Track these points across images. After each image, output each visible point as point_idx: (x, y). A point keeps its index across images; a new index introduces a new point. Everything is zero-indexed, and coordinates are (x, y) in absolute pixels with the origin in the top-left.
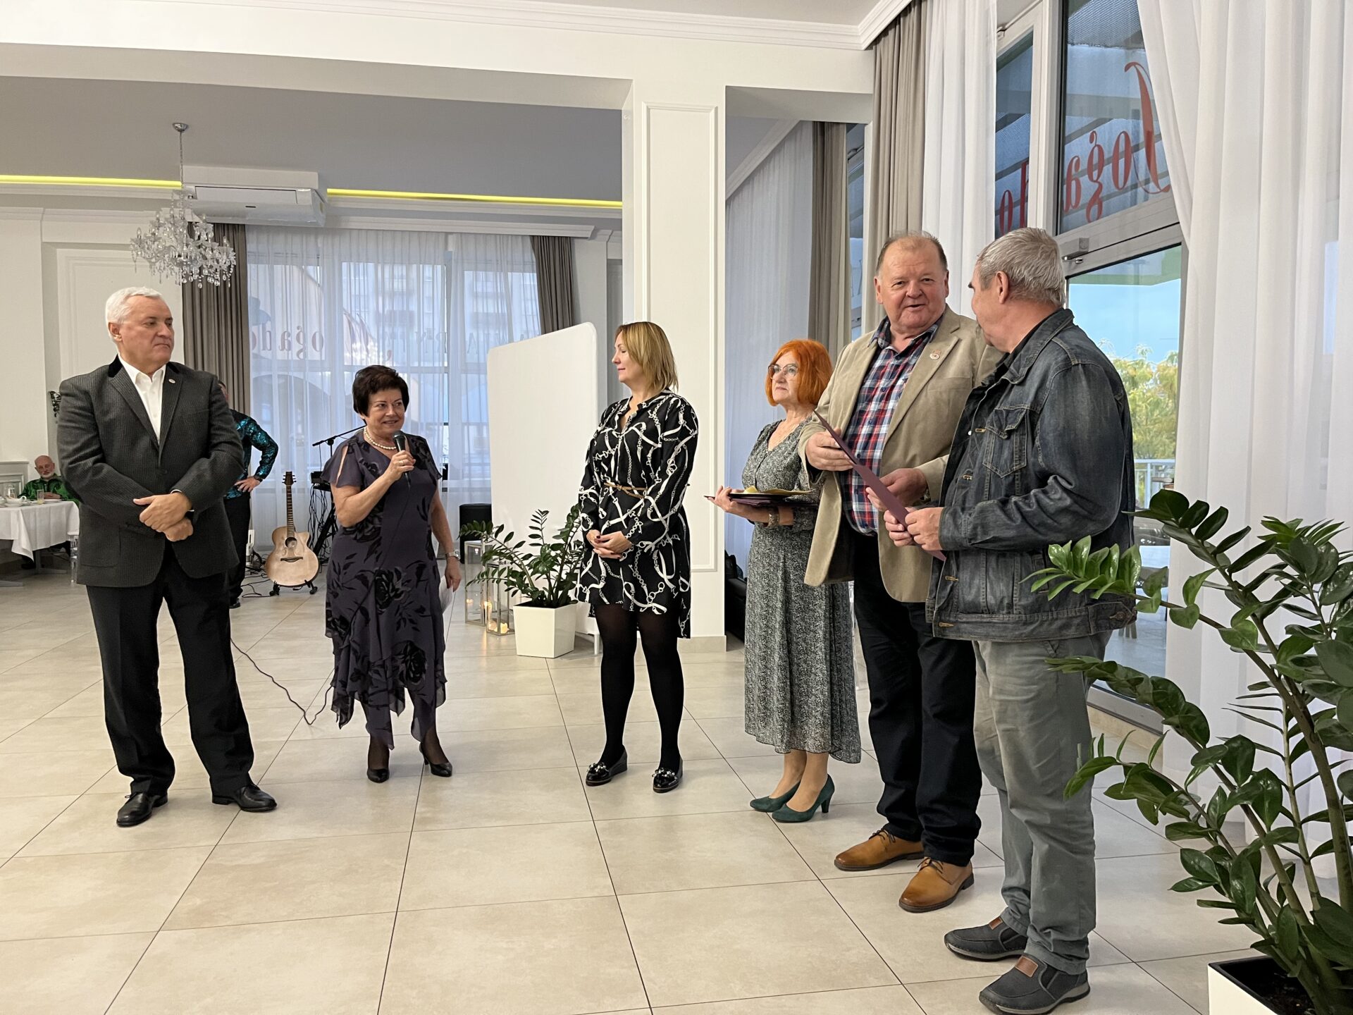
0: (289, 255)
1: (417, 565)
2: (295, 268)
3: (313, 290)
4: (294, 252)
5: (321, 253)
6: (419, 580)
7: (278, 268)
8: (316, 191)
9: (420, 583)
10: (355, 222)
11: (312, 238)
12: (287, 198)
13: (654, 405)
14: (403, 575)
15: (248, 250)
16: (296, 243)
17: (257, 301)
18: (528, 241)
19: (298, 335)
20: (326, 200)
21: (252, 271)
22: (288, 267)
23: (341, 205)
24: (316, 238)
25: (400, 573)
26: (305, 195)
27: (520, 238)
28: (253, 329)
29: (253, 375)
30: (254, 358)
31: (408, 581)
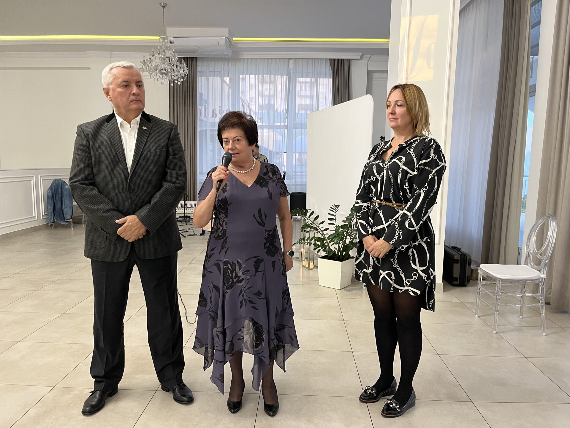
0: (216, 72)
1: (255, 259)
2: (218, 78)
3: (226, 87)
4: (218, 71)
5: (230, 71)
6: (257, 271)
7: (211, 79)
8: (227, 38)
9: (257, 273)
10: (246, 55)
11: (226, 63)
12: (213, 42)
13: (411, 144)
14: (243, 266)
15: (198, 70)
16: (219, 66)
17: (201, 94)
18: (328, 62)
19: (220, 110)
20: (233, 43)
21: (199, 80)
22: (215, 78)
23: (239, 46)
24: (228, 64)
25: (241, 265)
26: (222, 41)
27: (324, 61)
28: (199, 107)
29: (199, 129)
30: (199, 121)
31: (248, 271)
